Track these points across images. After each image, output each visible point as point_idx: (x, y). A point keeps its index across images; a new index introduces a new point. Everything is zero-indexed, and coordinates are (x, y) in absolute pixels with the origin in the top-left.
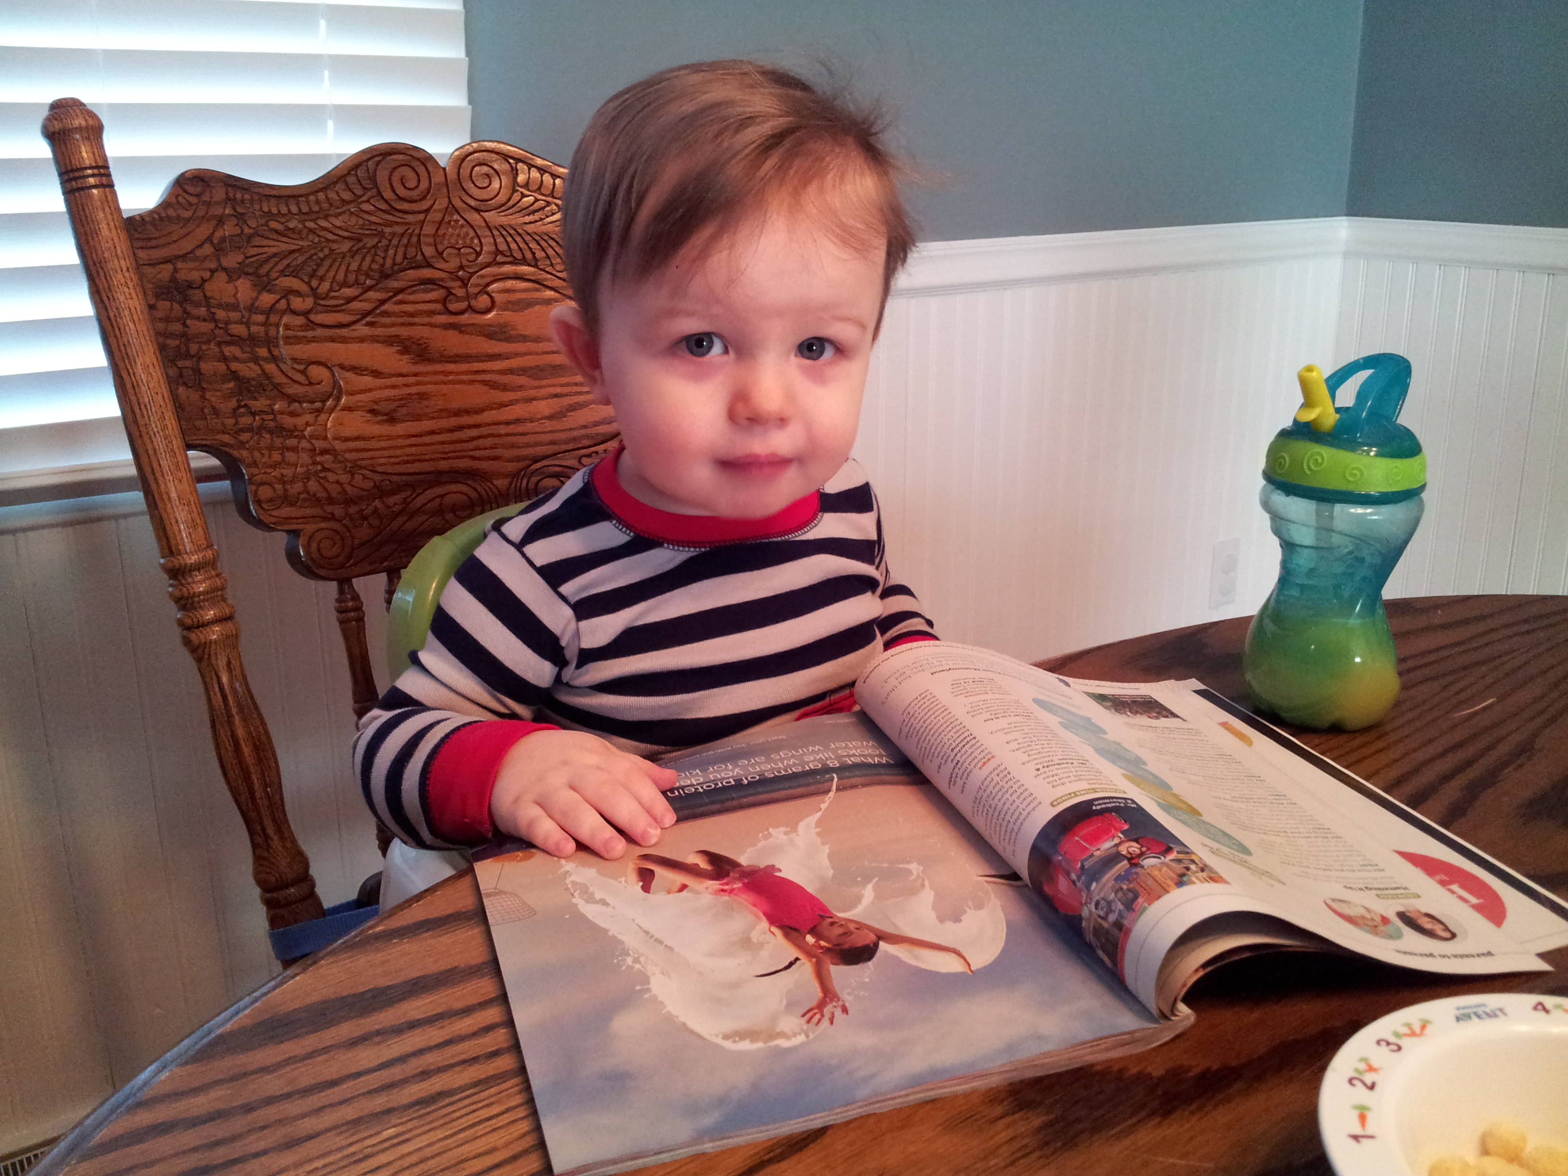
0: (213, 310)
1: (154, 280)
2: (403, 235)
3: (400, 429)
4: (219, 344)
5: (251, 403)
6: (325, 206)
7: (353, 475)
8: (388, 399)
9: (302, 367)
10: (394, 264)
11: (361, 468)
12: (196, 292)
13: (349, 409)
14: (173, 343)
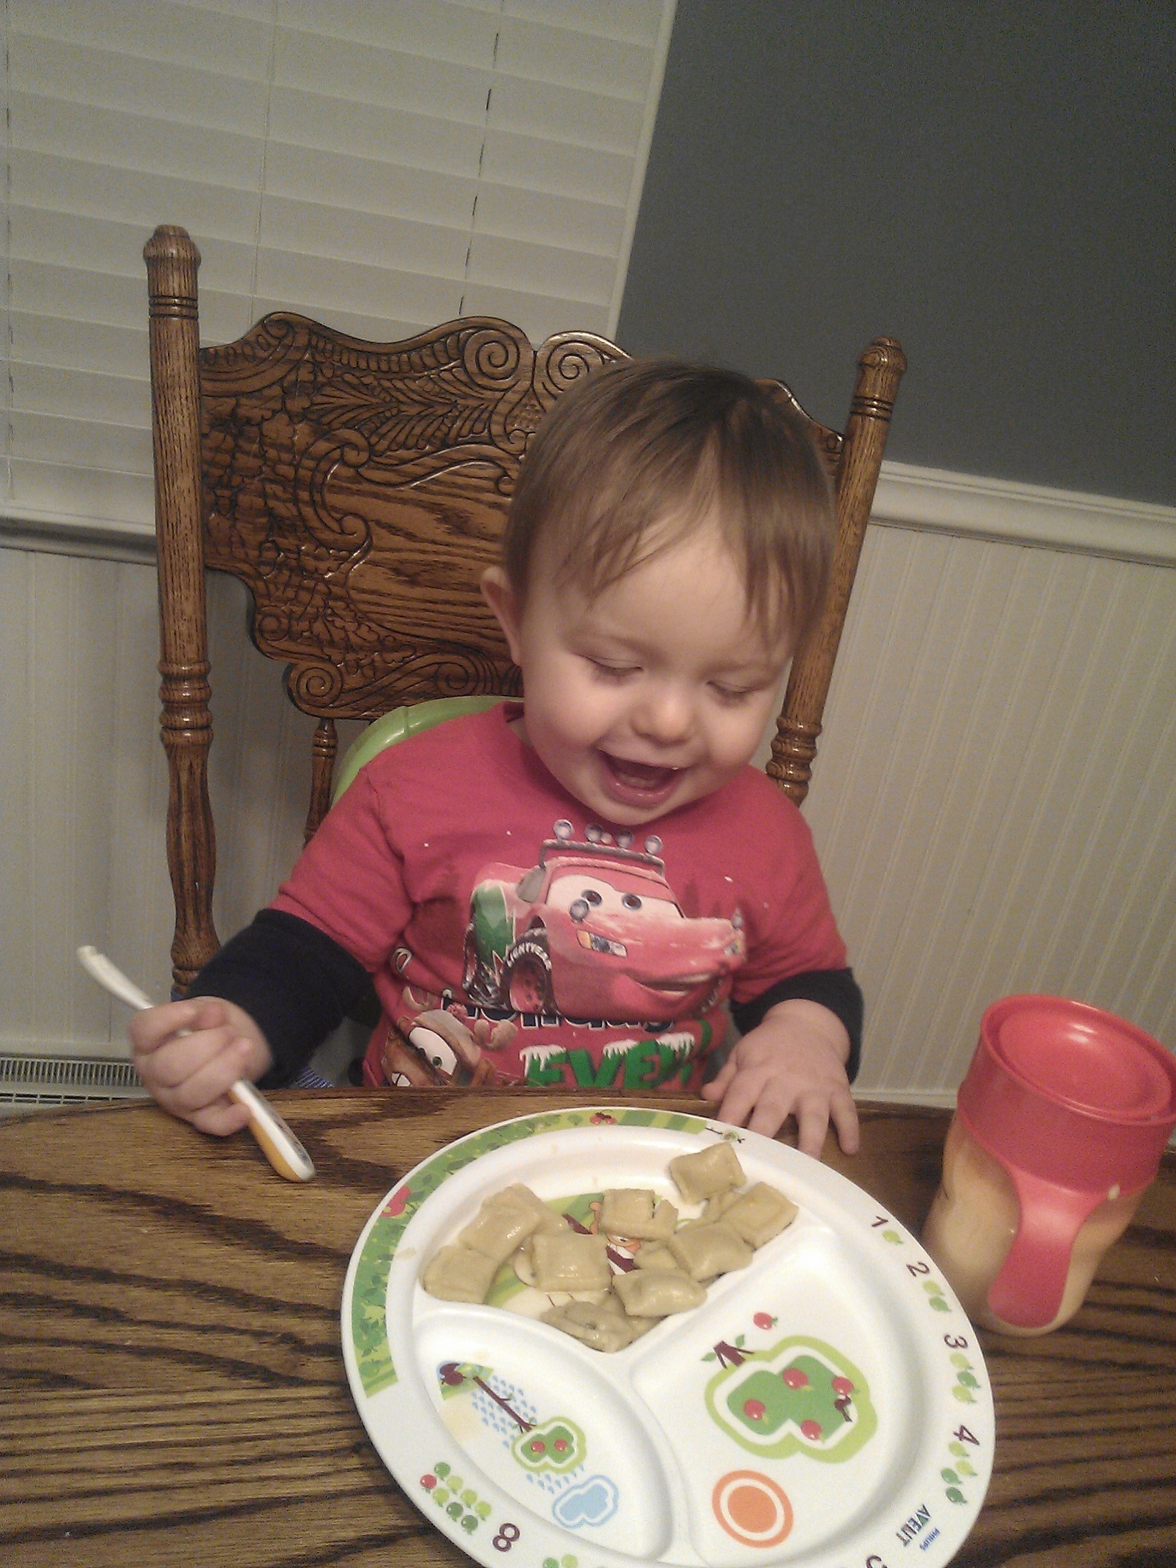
0: (265, 448)
1: (213, 412)
2: (475, 408)
3: (417, 592)
4: (263, 480)
5: (279, 540)
6: (406, 368)
7: (359, 625)
8: (415, 562)
9: (338, 516)
10: (459, 435)
11: (370, 620)
12: (255, 429)
13: (374, 563)
14: (218, 472)
